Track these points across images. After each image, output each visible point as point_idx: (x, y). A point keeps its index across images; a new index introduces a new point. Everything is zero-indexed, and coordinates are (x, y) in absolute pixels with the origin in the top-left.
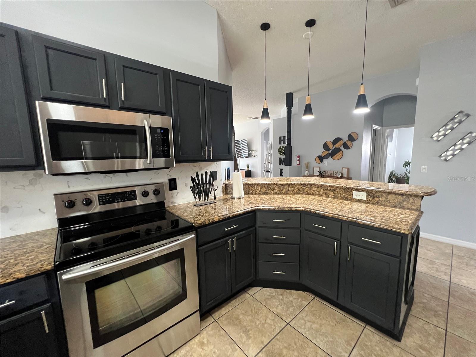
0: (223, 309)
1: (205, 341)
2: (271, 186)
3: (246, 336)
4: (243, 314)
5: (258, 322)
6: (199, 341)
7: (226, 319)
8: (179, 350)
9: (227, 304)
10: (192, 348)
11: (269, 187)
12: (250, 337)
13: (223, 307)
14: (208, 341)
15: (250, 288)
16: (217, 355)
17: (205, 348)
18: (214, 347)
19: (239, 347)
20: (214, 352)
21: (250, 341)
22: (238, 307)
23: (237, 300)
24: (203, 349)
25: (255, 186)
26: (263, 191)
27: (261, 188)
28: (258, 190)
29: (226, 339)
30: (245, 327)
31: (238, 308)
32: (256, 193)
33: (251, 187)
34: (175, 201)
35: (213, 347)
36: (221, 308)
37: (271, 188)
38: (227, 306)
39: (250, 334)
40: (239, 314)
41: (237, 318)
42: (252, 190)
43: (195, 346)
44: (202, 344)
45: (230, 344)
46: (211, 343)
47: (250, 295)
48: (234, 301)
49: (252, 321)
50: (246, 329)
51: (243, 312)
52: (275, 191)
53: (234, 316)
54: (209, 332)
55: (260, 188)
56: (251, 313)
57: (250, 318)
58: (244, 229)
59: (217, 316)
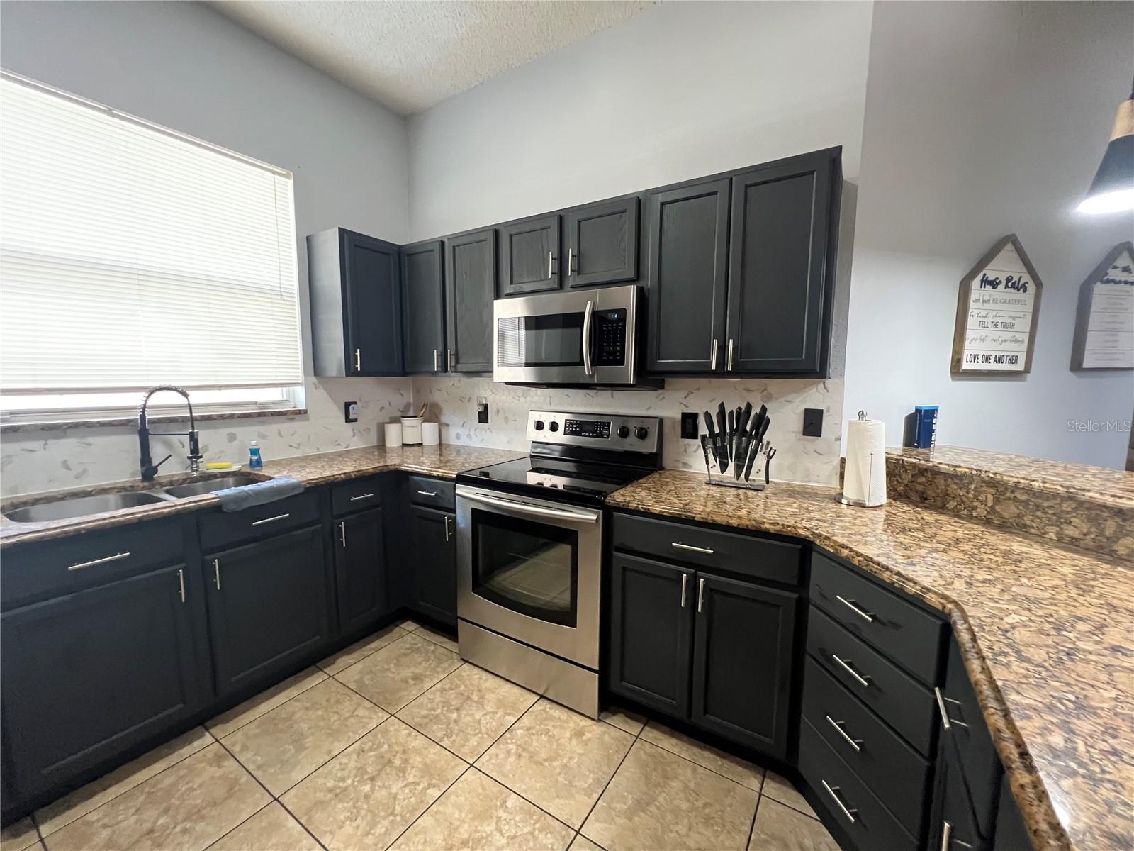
0: (674, 741)
1: (588, 735)
2: (1046, 504)
3: (629, 808)
4: (686, 787)
5: (682, 829)
6: (583, 727)
7: (650, 755)
8: (558, 706)
9: (691, 744)
10: (566, 722)
11: (1038, 507)
12: (630, 819)
13: (678, 739)
14: (589, 739)
15: (788, 783)
16: (568, 764)
17: (574, 741)
18: (580, 755)
19: (597, 802)
20: (571, 758)
21: (621, 821)
22: (700, 770)
23: (720, 761)
24: (570, 739)
25: (973, 487)
26: (1006, 515)
27: (997, 500)
28: (984, 503)
29: (605, 769)
30: (652, 800)
31: (694, 770)
32: (974, 514)
33: (955, 487)
34: (691, 464)
35: (581, 752)
36: (673, 736)
37: (1050, 512)
38: (685, 746)
39: (639, 816)
40: (681, 778)
41: (666, 777)
42: (958, 499)
43: (572, 725)
44: (579, 734)
45: (597, 781)
46: (586, 747)
47: (761, 789)
48: (712, 756)
49: (676, 812)
50: (648, 804)
51: (692, 785)
52: (1070, 531)
53: (669, 769)
54: (607, 735)
55: (990, 497)
56: (699, 804)
57: (685, 806)
58: (741, 574)
59: (650, 735)
